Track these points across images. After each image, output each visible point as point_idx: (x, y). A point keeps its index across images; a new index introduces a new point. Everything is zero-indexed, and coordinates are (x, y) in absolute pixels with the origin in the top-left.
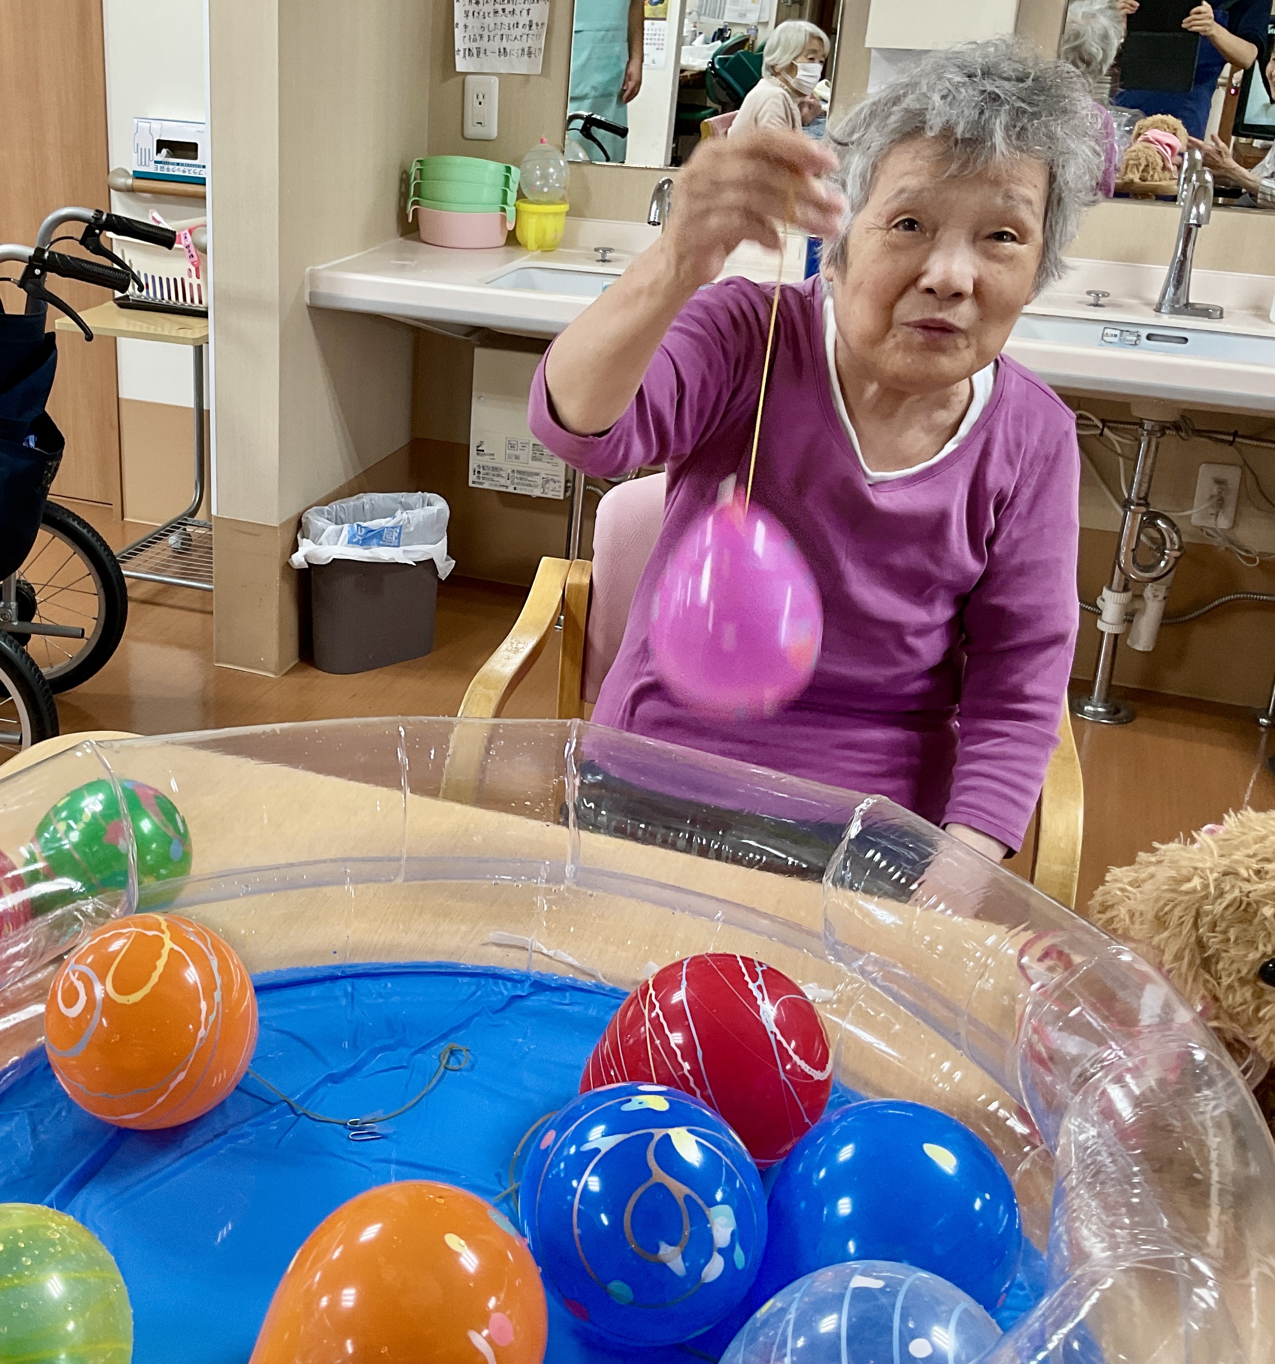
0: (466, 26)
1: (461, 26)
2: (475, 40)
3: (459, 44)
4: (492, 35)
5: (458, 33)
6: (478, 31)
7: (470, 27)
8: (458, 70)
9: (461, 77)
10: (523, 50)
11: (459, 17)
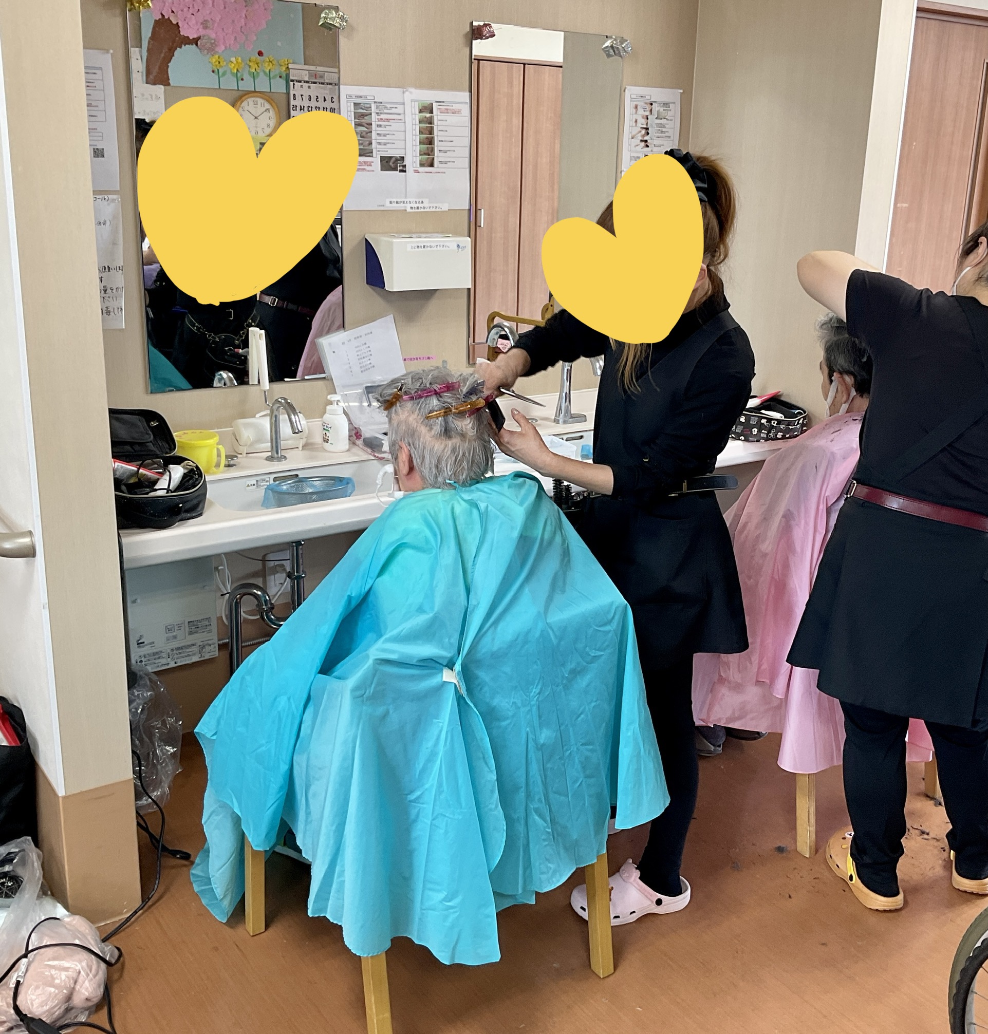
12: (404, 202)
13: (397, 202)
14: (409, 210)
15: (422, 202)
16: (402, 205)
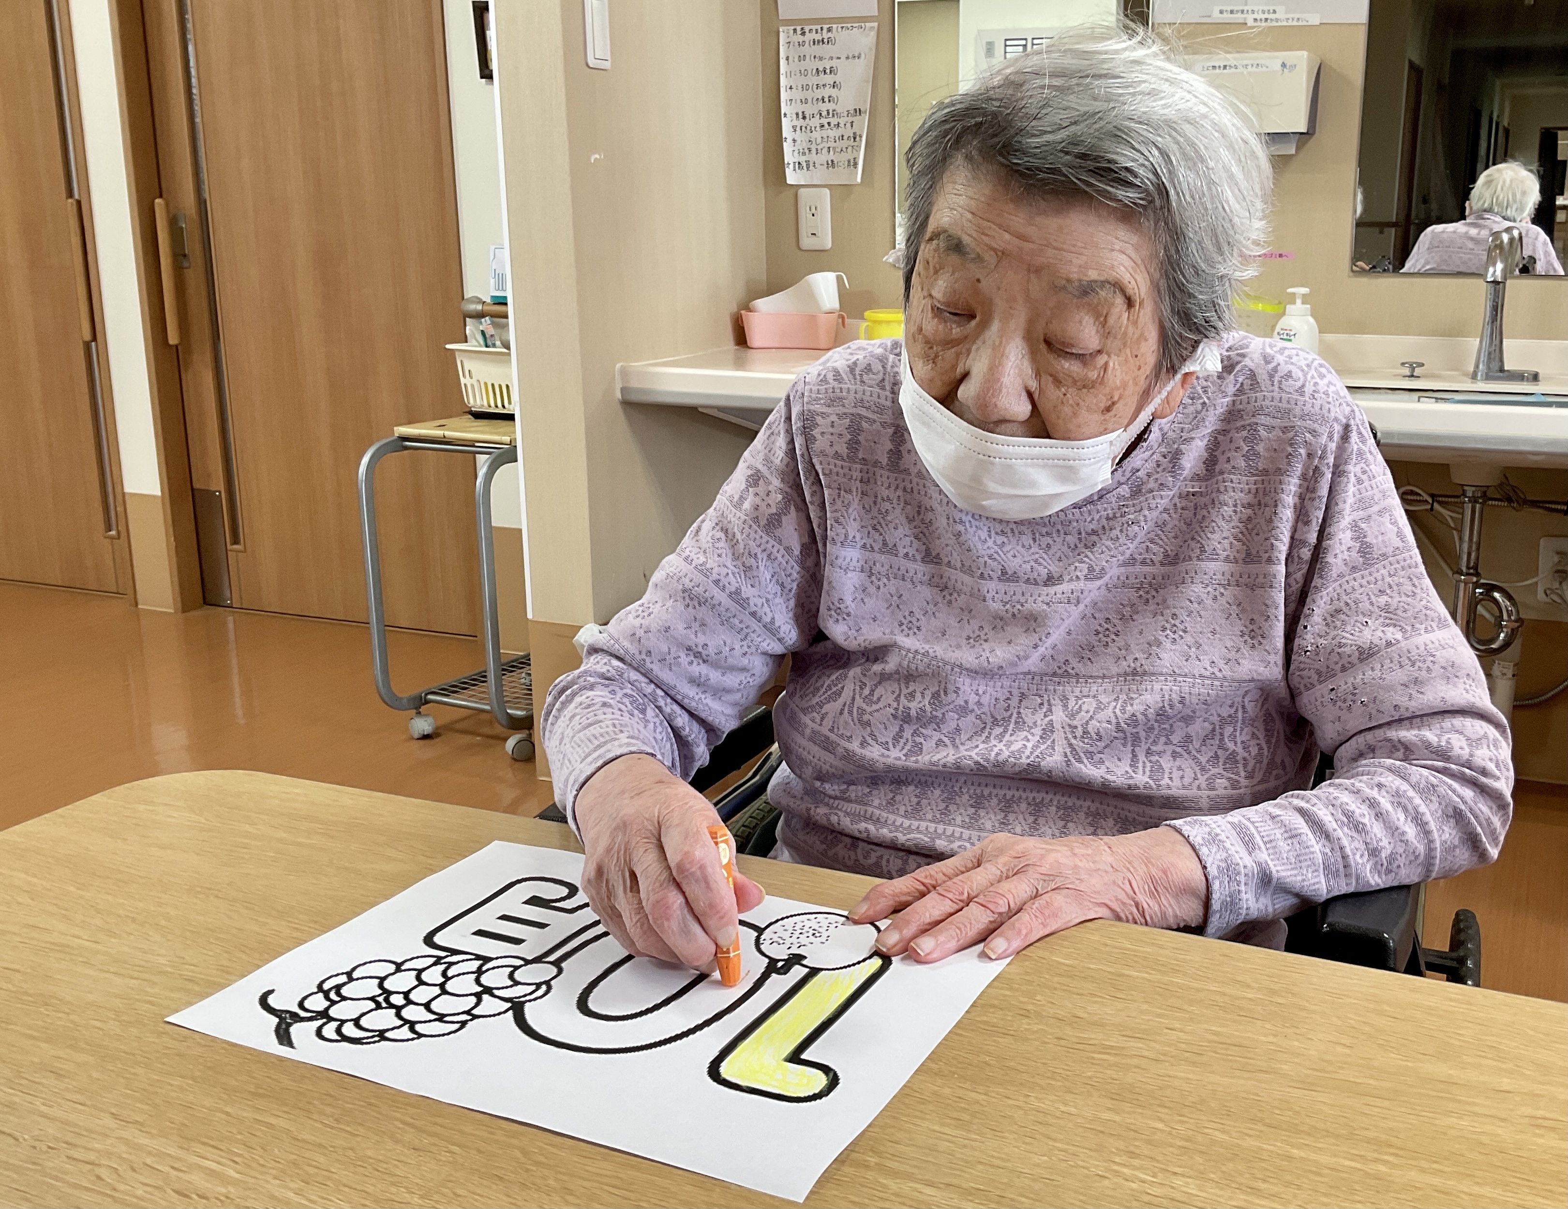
0: (794, 141)
1: (789, 140)
2: (804, 154)
3: (788, 157)
4: (819, 147)
5: (787, 147)
6: (805, 145)
7: (799, 142)
8: (789, 182)
9: (793, 191)
10: (849, 161)
11: (787, 131)
12: (1242, 12)
13: (1232, 12)
14: (1250, 23)
15: (1275, 12)
16: (1239, 15)
